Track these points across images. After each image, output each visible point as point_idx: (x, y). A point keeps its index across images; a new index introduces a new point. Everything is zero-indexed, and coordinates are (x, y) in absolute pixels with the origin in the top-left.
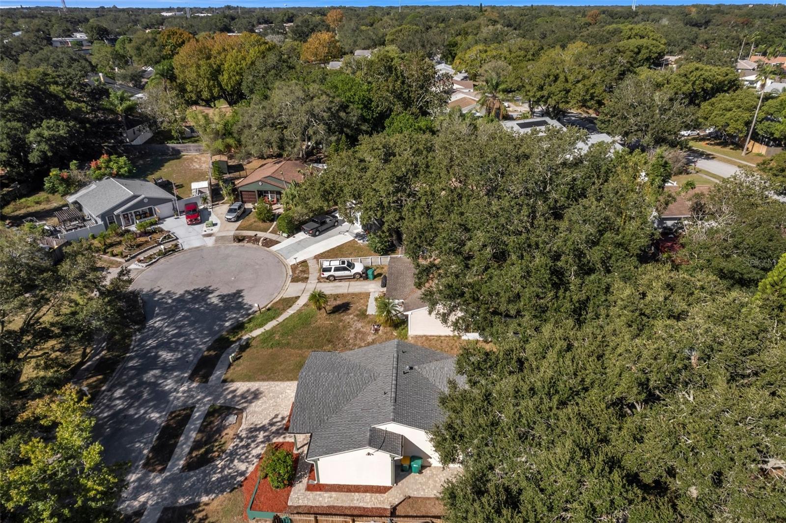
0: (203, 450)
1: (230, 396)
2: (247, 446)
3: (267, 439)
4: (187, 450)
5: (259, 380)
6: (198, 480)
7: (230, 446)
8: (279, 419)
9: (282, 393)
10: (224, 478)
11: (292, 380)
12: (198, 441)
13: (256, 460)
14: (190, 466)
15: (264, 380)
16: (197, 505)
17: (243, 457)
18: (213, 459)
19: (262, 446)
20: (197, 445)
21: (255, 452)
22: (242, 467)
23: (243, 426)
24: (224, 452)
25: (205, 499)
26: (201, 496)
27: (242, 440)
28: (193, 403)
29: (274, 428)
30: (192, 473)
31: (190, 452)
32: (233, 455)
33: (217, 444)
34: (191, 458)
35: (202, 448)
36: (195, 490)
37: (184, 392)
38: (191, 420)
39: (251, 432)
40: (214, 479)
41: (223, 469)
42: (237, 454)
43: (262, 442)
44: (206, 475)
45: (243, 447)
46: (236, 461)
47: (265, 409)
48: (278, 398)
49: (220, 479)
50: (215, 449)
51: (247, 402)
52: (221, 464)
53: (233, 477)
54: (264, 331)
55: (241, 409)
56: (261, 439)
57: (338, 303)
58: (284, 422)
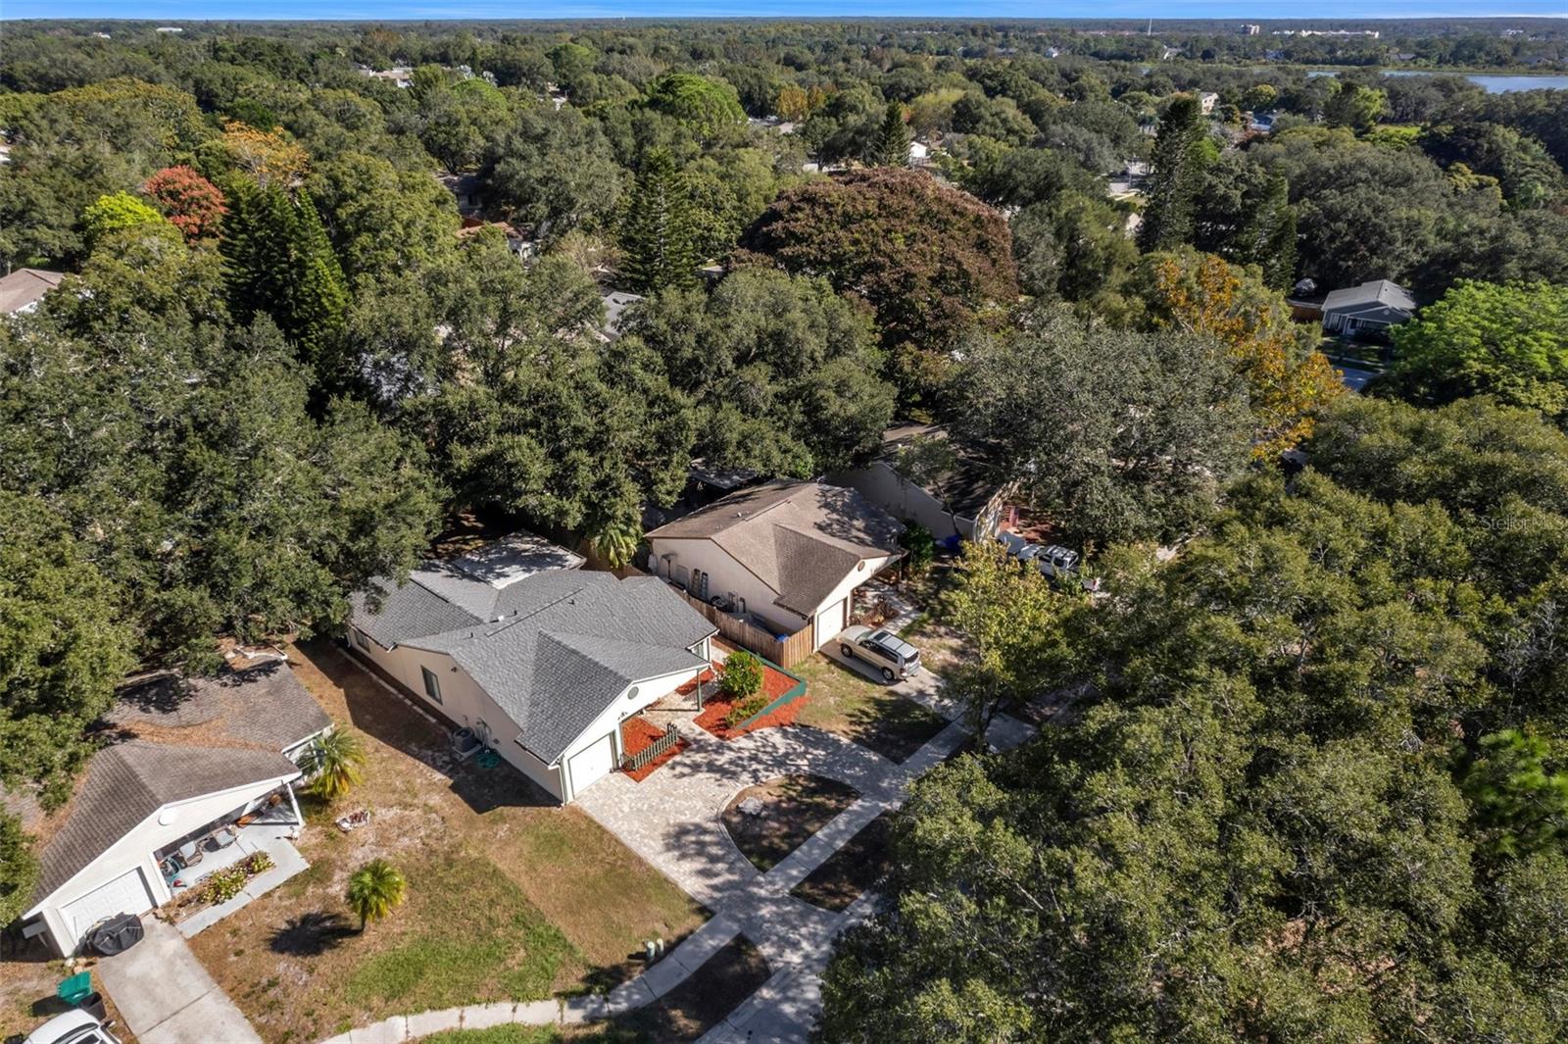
0: (819, 799)
1: (720, 866)
2: (754, 758)
3: (719, 749)
4: (841, 821)
5: (650, 869)
6: (843, 766)
7: (776, 777)
8: (679, 769)
9: (639, 810)
10: (806, 743)
11: (599, 827)
12: (819, 820)
13: (756, 734)
14: (846, 792)
15: (640, 861)
16: (857, 741)
17: (769, 749)
18: (810, 777)
19: (734, 746)
20: (824, 815)
21: (751, 744)
22: (777, 738)
23: (740, 788)
24: (789, 777)
25: (845, 741)
26: (848, 746)
27: (756, 771)
28: (792, 902)
29: (699, 758)
30: (848, 782)
31: (838, 811)
32: (780, 762)
33: (792, 794)
34: (838, 801)
35: (818, 805)
36: (852, 758)
37: (795, 946)
38: (812, 868)
39: (734, 773)
40: (822, 753)
41: (803, 755)
42: (774, 759)
43: (730, 749)
44: (830, 766)
45: (760, 762)
46: (782, 751)
47: (687, 798)
48: (651, 807)
49: (816, 745)
50: (799, 788)
51: (701, 830)
52: (803, 763)
53: (796, 736)
54: (521, 1006)
55: (723, 819)
56: (728, 755)
57: (285, 966)
58: (678, 758)
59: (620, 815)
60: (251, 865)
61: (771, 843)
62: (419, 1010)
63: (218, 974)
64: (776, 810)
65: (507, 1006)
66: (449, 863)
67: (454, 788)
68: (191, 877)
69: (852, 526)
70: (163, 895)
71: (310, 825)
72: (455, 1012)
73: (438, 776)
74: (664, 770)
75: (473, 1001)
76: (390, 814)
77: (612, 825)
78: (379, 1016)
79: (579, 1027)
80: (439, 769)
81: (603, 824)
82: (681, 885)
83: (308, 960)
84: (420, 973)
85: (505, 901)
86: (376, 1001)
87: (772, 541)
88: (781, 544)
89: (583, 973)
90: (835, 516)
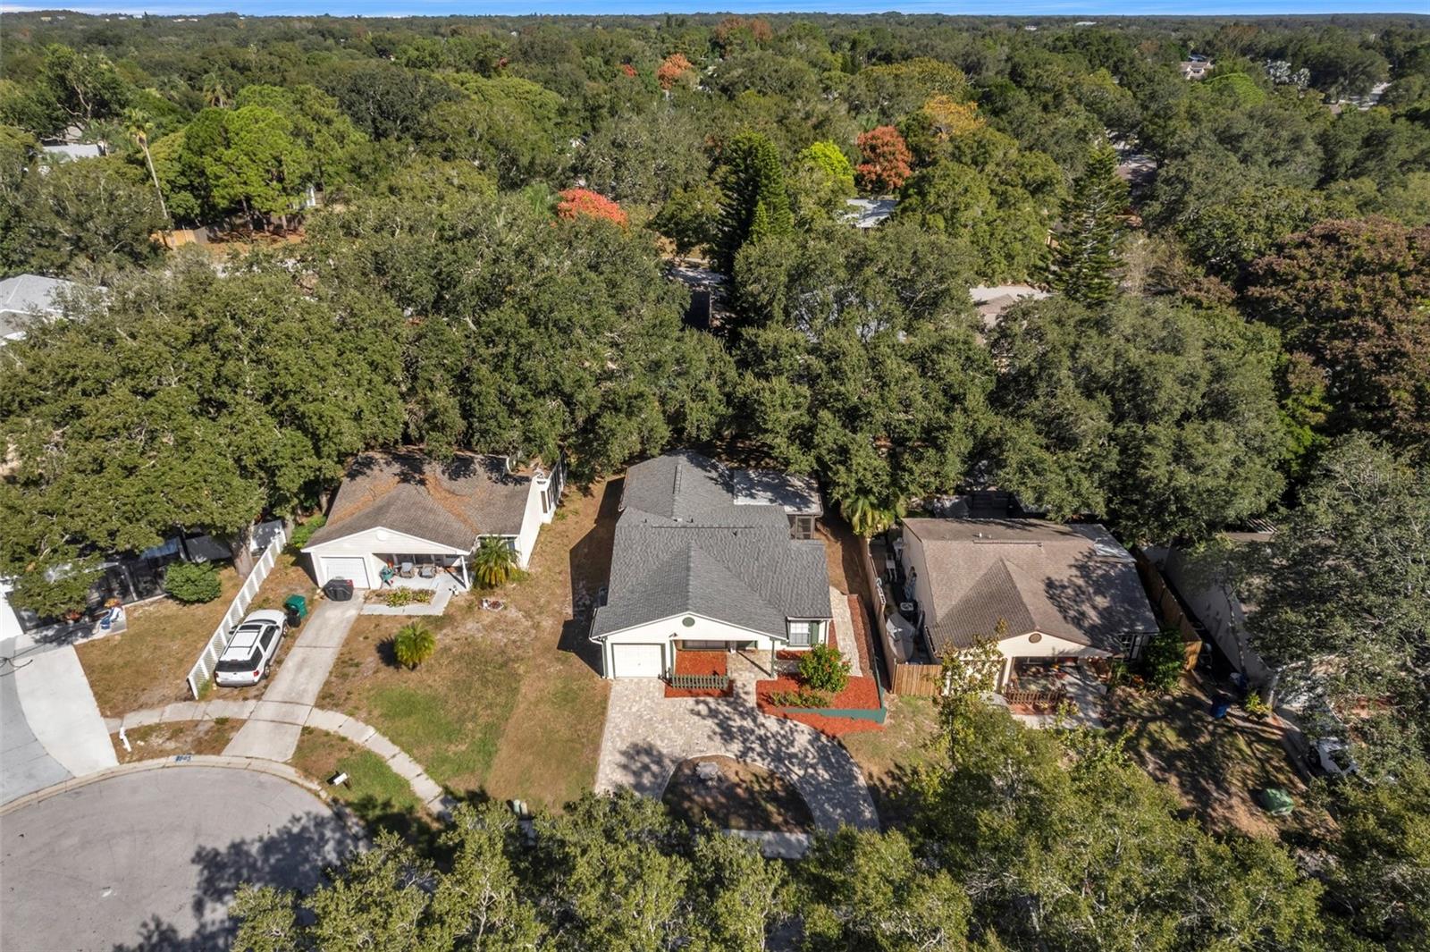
0: (771, 808)
2: (763, 741)
3: (748, 713)
4: (769, 836)
5: (595, 758)
6: (829, 800)
7: (761, 766)
8: (701, 708)
9: (641, 716)
10: (824, 759)
11: (605, 708)
12: (750, 822)
13: (791, 724)
14: (803, 821)
15: (597, 749)
16: (872, 789)
17: (785, 742)
18: (791, 790)
19: (762, 720)
20: (759, 822)
21: (775, 728)
22: (802, 739)
23: (722, 752)
24: (772, 774)
25: (862, 782)
26: (858, 788)
27: (753, 750)
29: (725, 709)
30: (817, 813)
31: (776, 828)
32: (779, 757)
33: (757, 788)
34: (786, 822)
35: (765, 810)
36: (848, 800)
39: (733, 739)
40: (827, 776)
41: (803, 764)
42: (778, 751)
43: (754, 720)
44: (819, 788)
45: (764, 746)
46: (792, 750)
47: (680, 731)
48: (651, 719)
49: (828, 766)
50: (767, 787)
51: (659, 760)
52: (798, 772)
53: (822, 749)
54: (425, 776)
55: (680, 764)
56: (748, 724)
57: (371, 660)
58: (710, 700)
59: (626, 710)
60: (422, 596)
61: (690, 808)
62: (384, 734)
63: (347, 643)
64: (728, 789)
65: (419, 769)
66: (504, 665)
67: (567, 624)
68: (398, 583)
69: (1090, 599)
70: (376, 583)
71: (471, 593)
72: (397, 749)
73: (570, 611)
74: (690, 701)
75: (408, 751)
76: (513, 613)
77: (614, 714)
78: (367, 722)
79: (429, 815)
80: (575, 605)
81: (609, 707)
82: (597, 785)
83: (382, 666)
84: (409, 714)
85: (498, 711)
86: (376, 713)
87: (982, 573)
88: (987, 579)
89: (474, 787)
90: (1081, 582)
